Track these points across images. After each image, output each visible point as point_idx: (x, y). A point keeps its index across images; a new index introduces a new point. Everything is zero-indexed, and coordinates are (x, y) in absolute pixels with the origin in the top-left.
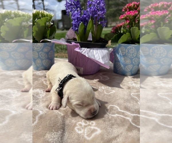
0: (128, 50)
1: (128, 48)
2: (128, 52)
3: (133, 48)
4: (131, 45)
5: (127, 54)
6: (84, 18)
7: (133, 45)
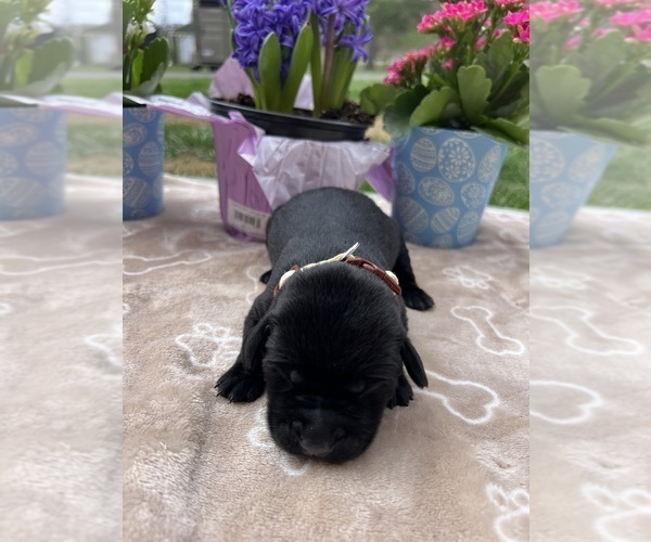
0: (446, 154)
1: (446, 144)
2: (447, 158)
3: (465, 145)
4: (456, 132)
5: (441, 167)
6: (282, 15)
7: (465, 134)
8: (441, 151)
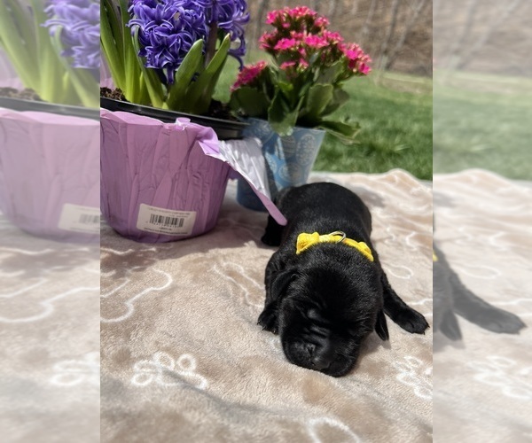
0: (302, 145)
1: (303, 138)
2: (302, 149)
3: (313, 138)
7: (313, 130)
8: (299, 144)
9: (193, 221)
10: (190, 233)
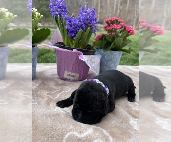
0: (114, 56)
1: (114, 54)
2: (114, 57)
3: (118, 54)
4: (116, 52)
5: (112, 59)
7: (118, 52)
9: (78, 76)
10: (77, 80)
